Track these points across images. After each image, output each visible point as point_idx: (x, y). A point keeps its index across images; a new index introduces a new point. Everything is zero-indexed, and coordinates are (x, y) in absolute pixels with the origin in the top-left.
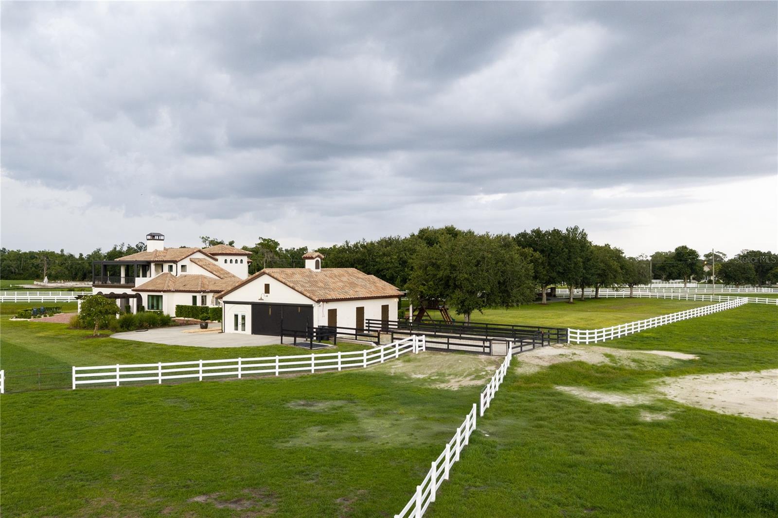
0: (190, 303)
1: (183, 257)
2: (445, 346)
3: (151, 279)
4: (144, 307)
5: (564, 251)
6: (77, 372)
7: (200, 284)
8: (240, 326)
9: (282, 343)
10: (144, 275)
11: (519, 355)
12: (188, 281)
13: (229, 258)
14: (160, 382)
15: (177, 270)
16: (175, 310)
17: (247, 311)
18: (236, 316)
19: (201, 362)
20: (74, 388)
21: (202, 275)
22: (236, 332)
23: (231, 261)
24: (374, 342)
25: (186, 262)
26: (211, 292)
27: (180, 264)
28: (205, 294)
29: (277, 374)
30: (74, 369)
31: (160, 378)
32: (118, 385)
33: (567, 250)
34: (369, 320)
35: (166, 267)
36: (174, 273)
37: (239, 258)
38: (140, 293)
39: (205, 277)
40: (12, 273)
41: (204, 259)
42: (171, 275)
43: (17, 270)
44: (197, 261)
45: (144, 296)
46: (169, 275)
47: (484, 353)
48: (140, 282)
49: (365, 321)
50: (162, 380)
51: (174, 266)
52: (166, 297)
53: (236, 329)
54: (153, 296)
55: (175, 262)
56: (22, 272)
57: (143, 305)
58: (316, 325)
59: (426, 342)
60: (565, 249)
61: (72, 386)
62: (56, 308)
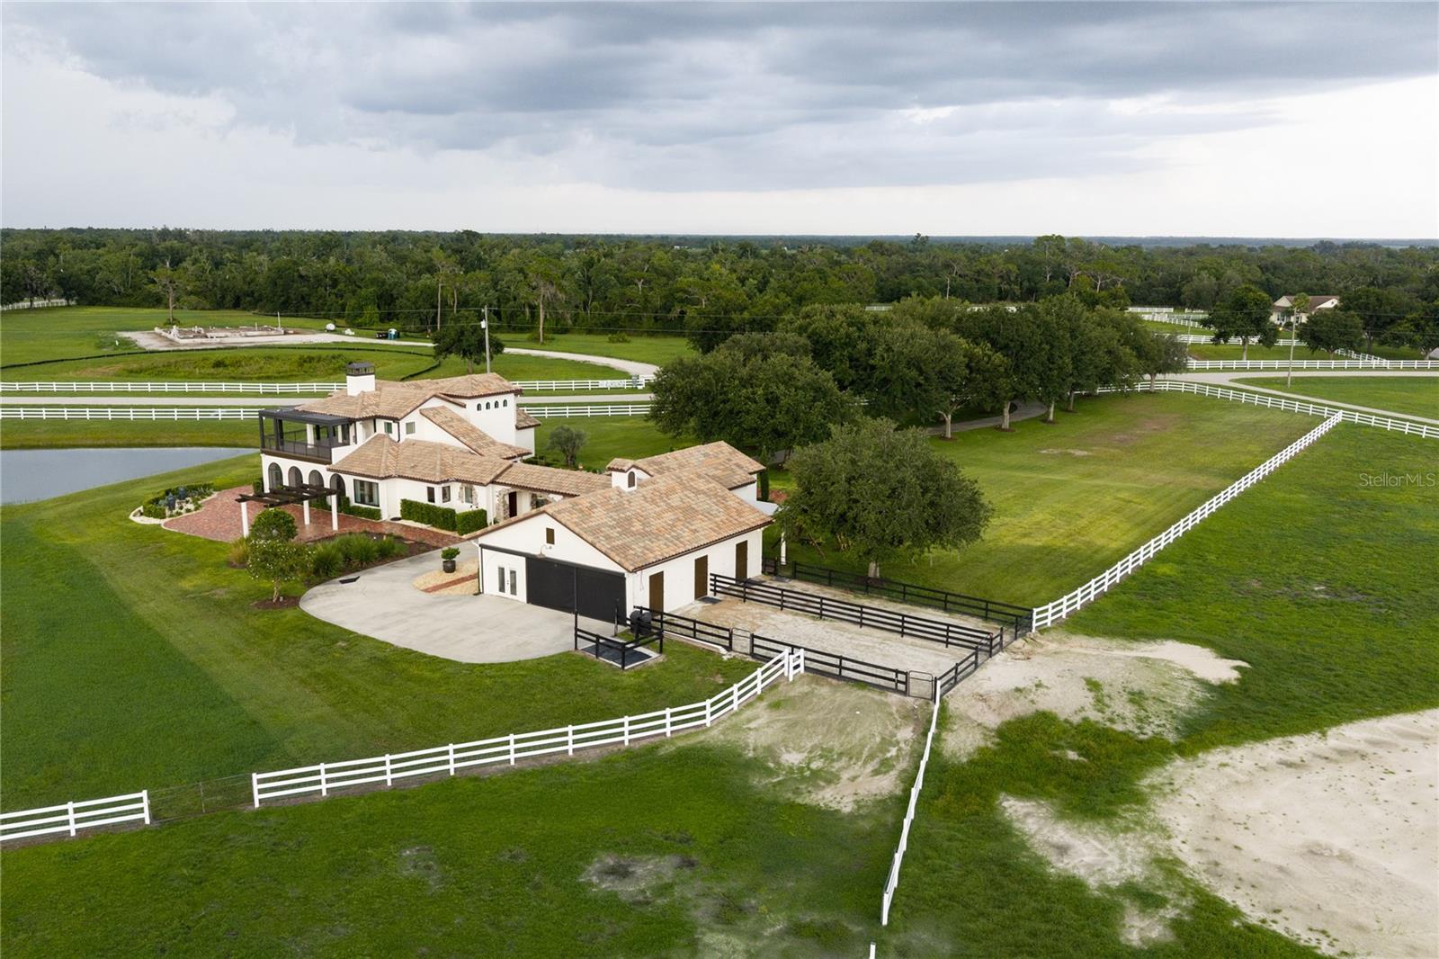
0: (424, 499)
1: (409, 410)
2: (836, 671)
3: (357, 447)
4: (348, 499)
5: (1044, 349)
6: (260, 781)
7: (438, 467)
8: (508, 587)
9: (576, 648)
10: (346, 443)
11: (951, 692)
12: (419, 456)
13: (483, 402)
14: (389, 783)
15: (399, 433)
16: (400, 508)
17: (520, 565)
18: (502, 571)
19: (451, 747)
20: (257, 805)
21: (441, 445)
22: (501, 594)
23: (488, 406)
24: (724, 646)
25: (414, 417)
26: (457, 480)
27: (403, 423)
28: (447, 484)
29: (571, 753)
30: (255, 777)
31: (389, 777)
32: (324, 793)
33: (1048, 347)
34: (716, 576)
35: (381, 424)
36: (394, 436)
37: (500, 399)
38: (342, 475)
39: (446, 449)
40: (115, 292)
41: (443, 407)
42: (391, 439)
43: (122, 289)
44: (431, 415)
45: (349, 481)
46: (387, 441)
47: (896, 690)
48: (338, 454)
49: (709, 577)
50: (393, 780)
51: (394, 426)
52: (383, 485)
53: (502, 589)
54: (362, 483)
55: (396, 420)
56: (130, 291)
57: (347, 495)
58: (630, 611)
59: (806, 658)
60: (1044, 346)
61: (253, 801)
62: (205, 486)
